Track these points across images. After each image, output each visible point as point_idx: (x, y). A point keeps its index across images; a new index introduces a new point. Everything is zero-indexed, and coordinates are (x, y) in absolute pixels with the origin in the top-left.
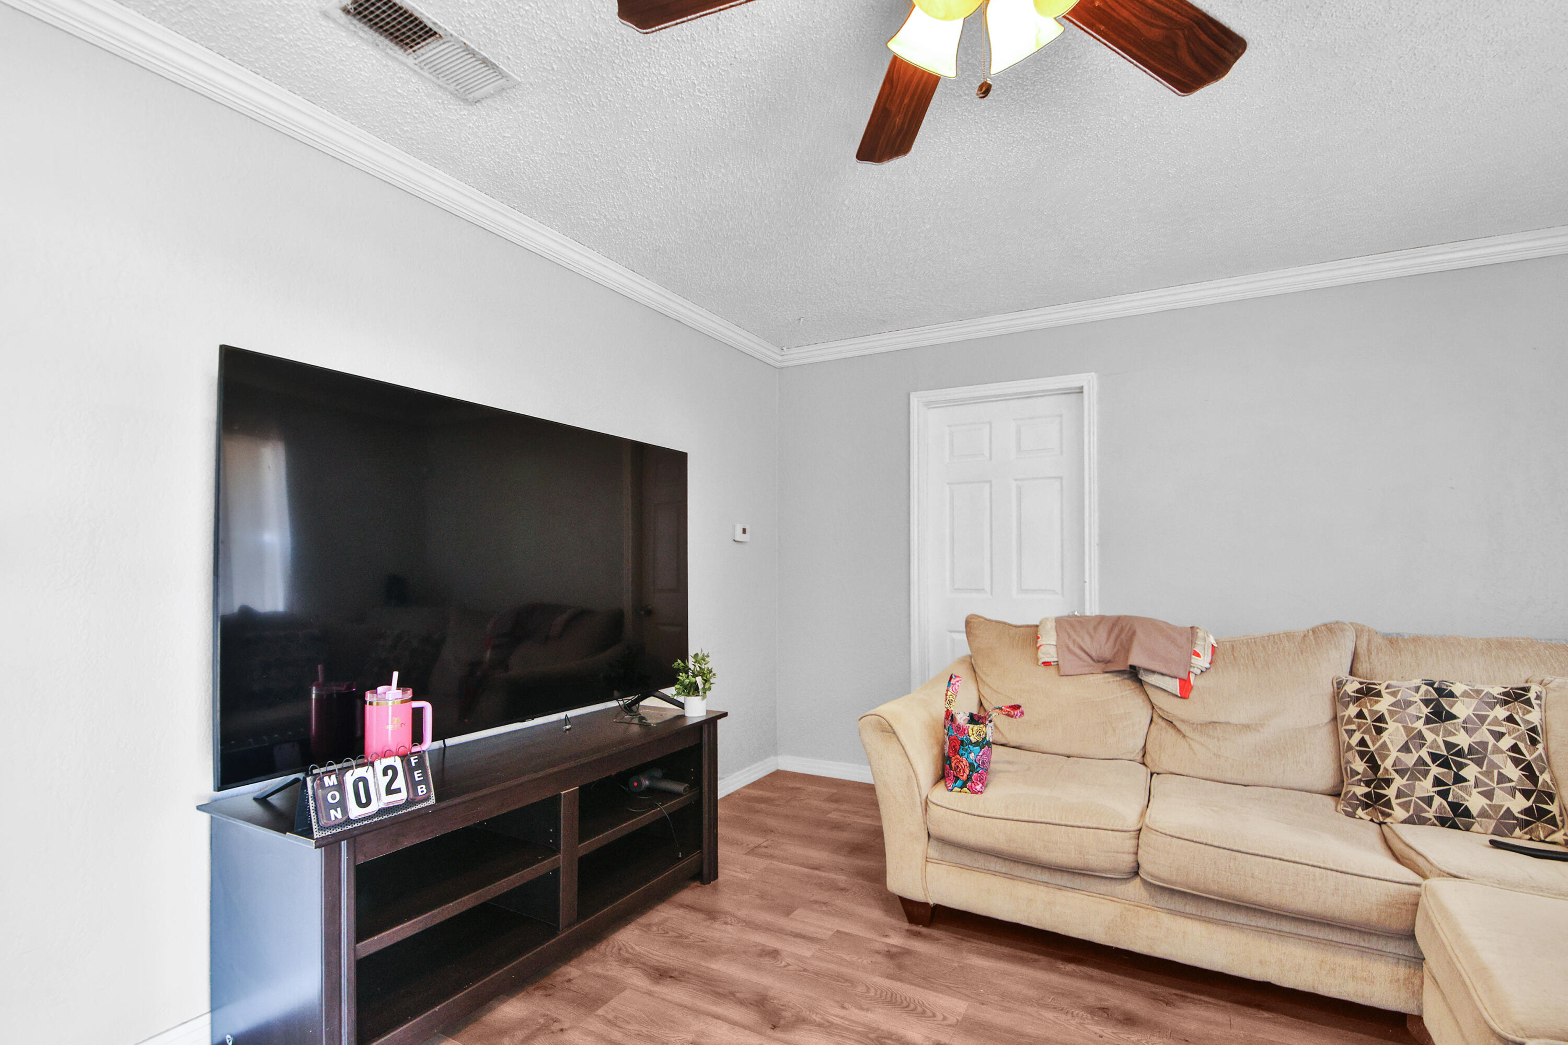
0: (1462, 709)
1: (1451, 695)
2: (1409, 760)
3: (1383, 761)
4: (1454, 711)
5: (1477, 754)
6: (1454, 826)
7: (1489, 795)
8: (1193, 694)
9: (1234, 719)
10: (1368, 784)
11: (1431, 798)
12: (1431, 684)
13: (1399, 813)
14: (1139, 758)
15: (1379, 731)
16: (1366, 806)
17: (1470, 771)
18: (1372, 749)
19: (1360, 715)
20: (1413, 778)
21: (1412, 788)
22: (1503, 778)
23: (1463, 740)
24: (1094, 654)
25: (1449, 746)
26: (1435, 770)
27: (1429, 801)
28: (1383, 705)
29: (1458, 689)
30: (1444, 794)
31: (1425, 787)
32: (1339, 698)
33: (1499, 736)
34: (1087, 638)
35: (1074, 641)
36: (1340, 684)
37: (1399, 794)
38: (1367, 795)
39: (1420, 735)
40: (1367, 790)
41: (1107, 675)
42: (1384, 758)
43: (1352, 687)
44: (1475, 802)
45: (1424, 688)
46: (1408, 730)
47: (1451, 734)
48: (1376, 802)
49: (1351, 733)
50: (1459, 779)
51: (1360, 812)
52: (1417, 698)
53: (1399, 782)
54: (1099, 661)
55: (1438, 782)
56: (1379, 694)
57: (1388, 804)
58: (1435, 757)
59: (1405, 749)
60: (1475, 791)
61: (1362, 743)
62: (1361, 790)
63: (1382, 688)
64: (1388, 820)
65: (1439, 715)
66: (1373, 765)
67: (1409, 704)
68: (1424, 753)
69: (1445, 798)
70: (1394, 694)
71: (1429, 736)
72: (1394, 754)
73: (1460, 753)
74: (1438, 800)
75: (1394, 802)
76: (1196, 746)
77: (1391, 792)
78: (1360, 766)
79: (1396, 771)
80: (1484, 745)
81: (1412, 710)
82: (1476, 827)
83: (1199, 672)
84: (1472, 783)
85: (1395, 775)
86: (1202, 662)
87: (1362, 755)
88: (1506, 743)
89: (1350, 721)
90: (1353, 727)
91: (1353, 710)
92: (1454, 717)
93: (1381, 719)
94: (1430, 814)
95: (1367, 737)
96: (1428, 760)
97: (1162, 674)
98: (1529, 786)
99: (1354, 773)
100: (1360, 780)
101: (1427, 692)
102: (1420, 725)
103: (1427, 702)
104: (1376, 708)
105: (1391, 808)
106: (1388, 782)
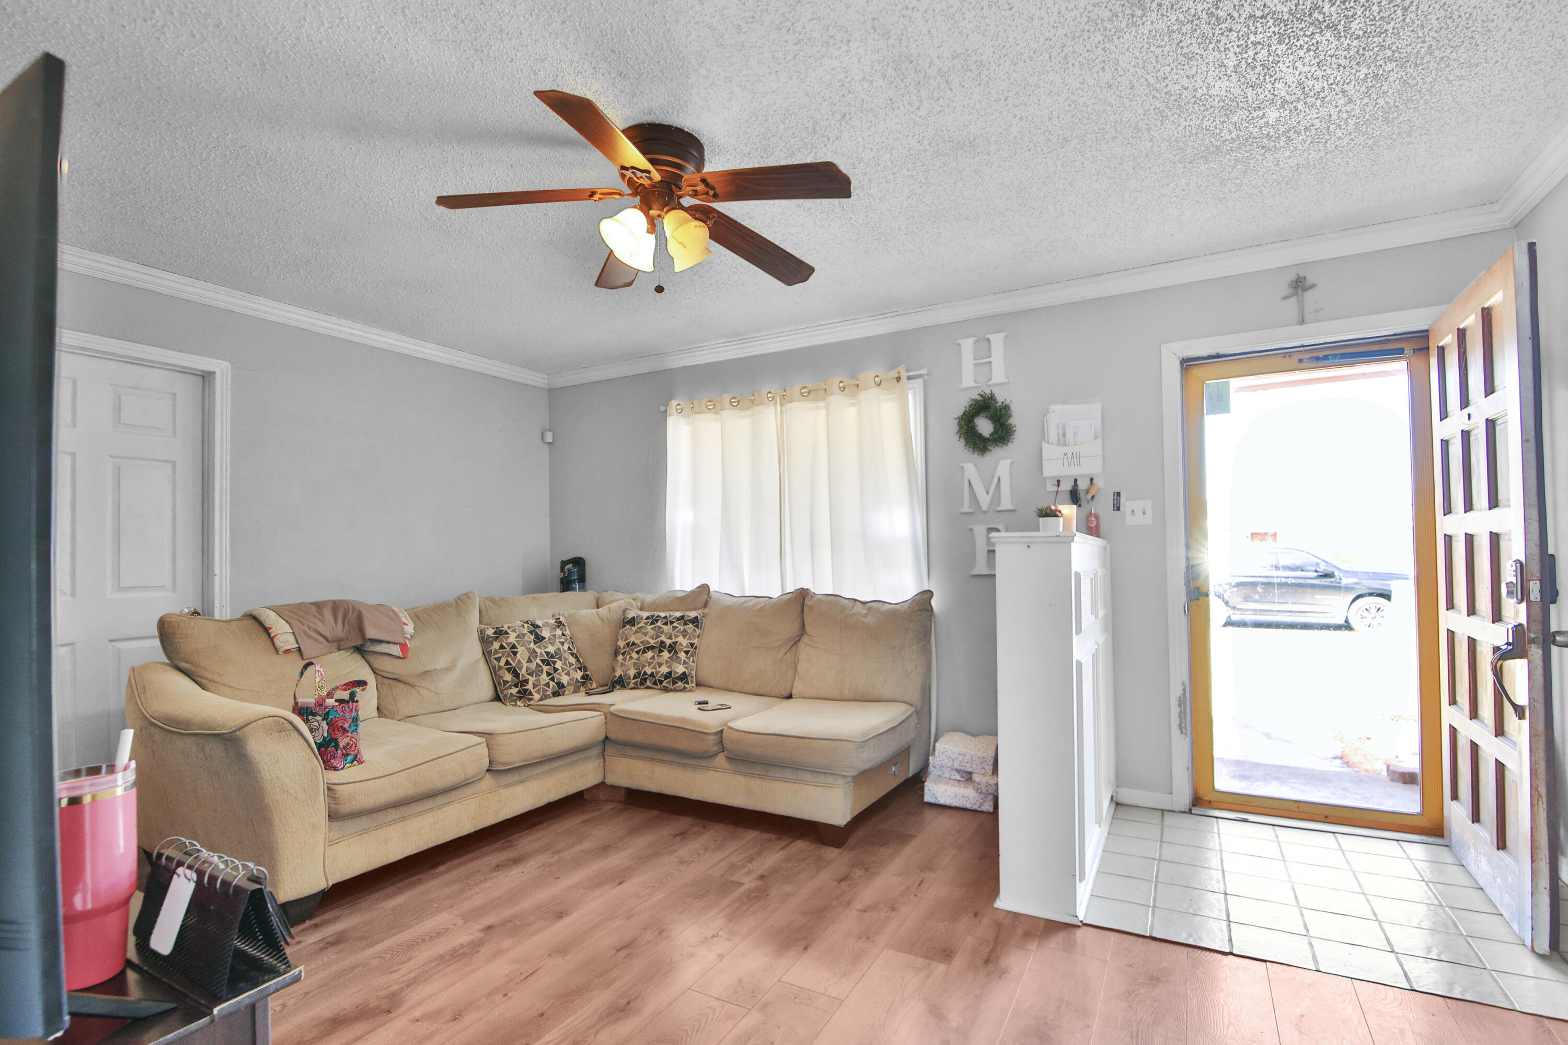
0: (546, 633)
1: (538, 627)
2: (533, 666)
3: (521, 671)
4: (543, 635)
5: (558, 654)
6: (559, 695)
7: (568, 674)
8: (410, 654)
9: (438, 667)
10: (516, 686)
11: (548, 683)
12: (527, 622)
13: (537, 696)
14: (375, 713)
15: (515, 653)
16: (520, 698)
17: (559, 665)
18: (514, 665)
19: (502, 647)
20: (537, 675)
21: (538, 680)
22: (571, 665)
23: (551, 649)
24: (328, 635)
25: (547, 653)
26: (545, 668)
27: (548, 685)
28: (512, 638)
29: (539, 623)
30: (553, 679)
31: (544, 678)
32: (484, 640)
33: (562, 643)
34: (320, 624)
35: (309, 627)
36: (482, 633)
37: (534, 686)
38: (519, 692)
39: (534, 651)
40: (517, 689)
41: (342, 652)
42: (521, 668)
43: (490, 632)
44: (565, 679)
45: (526, 625)
46: (528, 649)
47: (545, 647)
48: (525, 694)
49: (498, 659)
50: (556, 670)
51: (519, 703)
52: (525, 631)
53: (532, 680)
54: (332, 641)
55: (548, 674)
56: (506, 633)
57: (531, 694)
58: (543, 661)
59: (529, 661)
60: (563, 674)
61: (507, 663)
62: (514, 691)
63: (505, 628)
64: (532, 703)
65: (539, 639)
66: (516, 674)
67: (524, 635)
68: (538, 661)
69: (554, 681)
70: (514, 631)
71: (538, 650)
72: (525, 665)
73: (552, 657)
74: (551, 683)
75: (533, 691)
76: (423, 691)
77: (530, 686)
78: (508, 677)
79: (528, 674)
80: (559, 649)
81: (526, 638)
82: (567, 692)
83: (409, 636)
84: (561, 670)
85: (528, 677)
86: (410, 629)
87: (509, 670)
88: (566, 646)
89: (496, 652)
90: (500, 655)
91: (496, 645)
92: (545, 638)
93: (514, 647)
94: (549, 692)
95: (509, 659)
96: (541, 663)
97: (389, 642)
98: (580, 666)
99: (506, 682)
100: (511, 685)
101: (528, 627)
102: (532, 645)
103: (531, 632)
104: (509, 641)
105: (532, 695)
106: (527, 681)
